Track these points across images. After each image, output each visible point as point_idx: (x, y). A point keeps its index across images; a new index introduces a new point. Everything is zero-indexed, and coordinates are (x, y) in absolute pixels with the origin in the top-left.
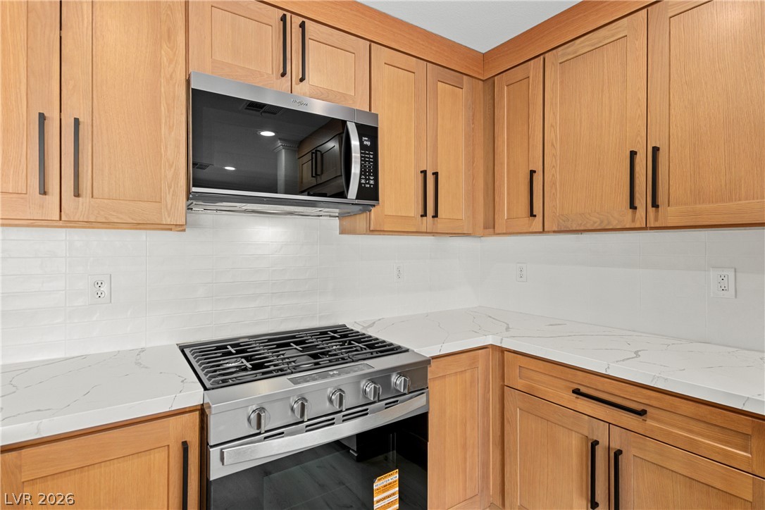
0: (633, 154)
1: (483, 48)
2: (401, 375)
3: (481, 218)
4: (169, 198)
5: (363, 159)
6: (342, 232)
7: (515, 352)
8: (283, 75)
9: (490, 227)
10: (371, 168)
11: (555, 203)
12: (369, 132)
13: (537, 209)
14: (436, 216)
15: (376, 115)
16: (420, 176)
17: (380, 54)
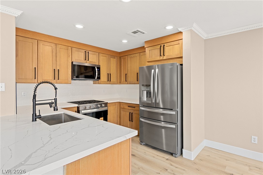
0: (137, 73)
1: (119, 51)
2: (103, 104)
3: (119, 81)
4: (69, 79)
5: (98, 73)
6: (94, 84)
7: (122, 102)
8: (85, 60)
9: (120, 83)
10: (99, 74)
11: (129, 79)
12: (99, 68)
13: (127, 80)
14: (110, 81)
15: (100, 65)
16: (107, 74)
17: (101, 55)
